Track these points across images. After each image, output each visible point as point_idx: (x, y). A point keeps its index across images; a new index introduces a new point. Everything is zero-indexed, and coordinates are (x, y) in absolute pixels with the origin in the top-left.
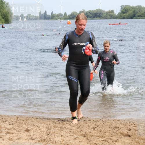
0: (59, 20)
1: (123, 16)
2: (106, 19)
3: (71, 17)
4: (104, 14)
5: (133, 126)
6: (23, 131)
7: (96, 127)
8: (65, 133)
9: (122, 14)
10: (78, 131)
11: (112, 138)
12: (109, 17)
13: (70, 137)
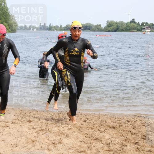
0: (56, 31)
2: (94, 31)
3: (66, 29)
4: (93, 27)
5: (117, 120)
6: (26, 121)
7: (87, 120)
9: (107, 28)
11: (100, 129)
12: (97, 30)
13: (65, 128)
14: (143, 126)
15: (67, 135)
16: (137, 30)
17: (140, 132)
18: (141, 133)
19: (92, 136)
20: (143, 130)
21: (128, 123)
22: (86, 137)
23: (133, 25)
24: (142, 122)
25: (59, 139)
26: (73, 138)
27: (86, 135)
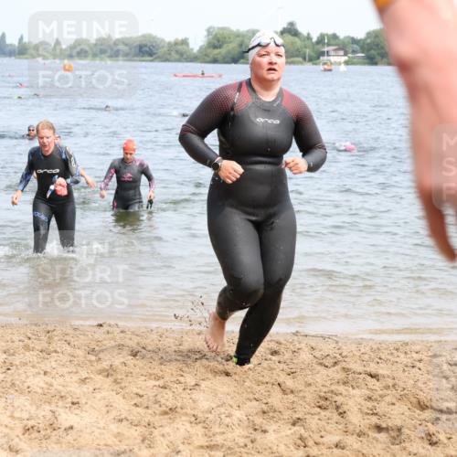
1: (211, 56)
2: (167, 60)
4: (163, 47)
7: (140, 349)
8: (54, 364)
9: (209, 51)
10: (90, 361)
11: (182, 379)
12: (177, 56)
13: (68, 378)
14: (319, 368)
15: (75, 401)
16: (305, 59)
17: (310, 385)
18: (313, 388)
19: (157, 402)
20: (318, 378)
21: (273, 358)
22: (136, 405)
23: (292, 43)
24: (318, 354)
25: (49, 415)
26: (95, 408)
27: (138, 400)
